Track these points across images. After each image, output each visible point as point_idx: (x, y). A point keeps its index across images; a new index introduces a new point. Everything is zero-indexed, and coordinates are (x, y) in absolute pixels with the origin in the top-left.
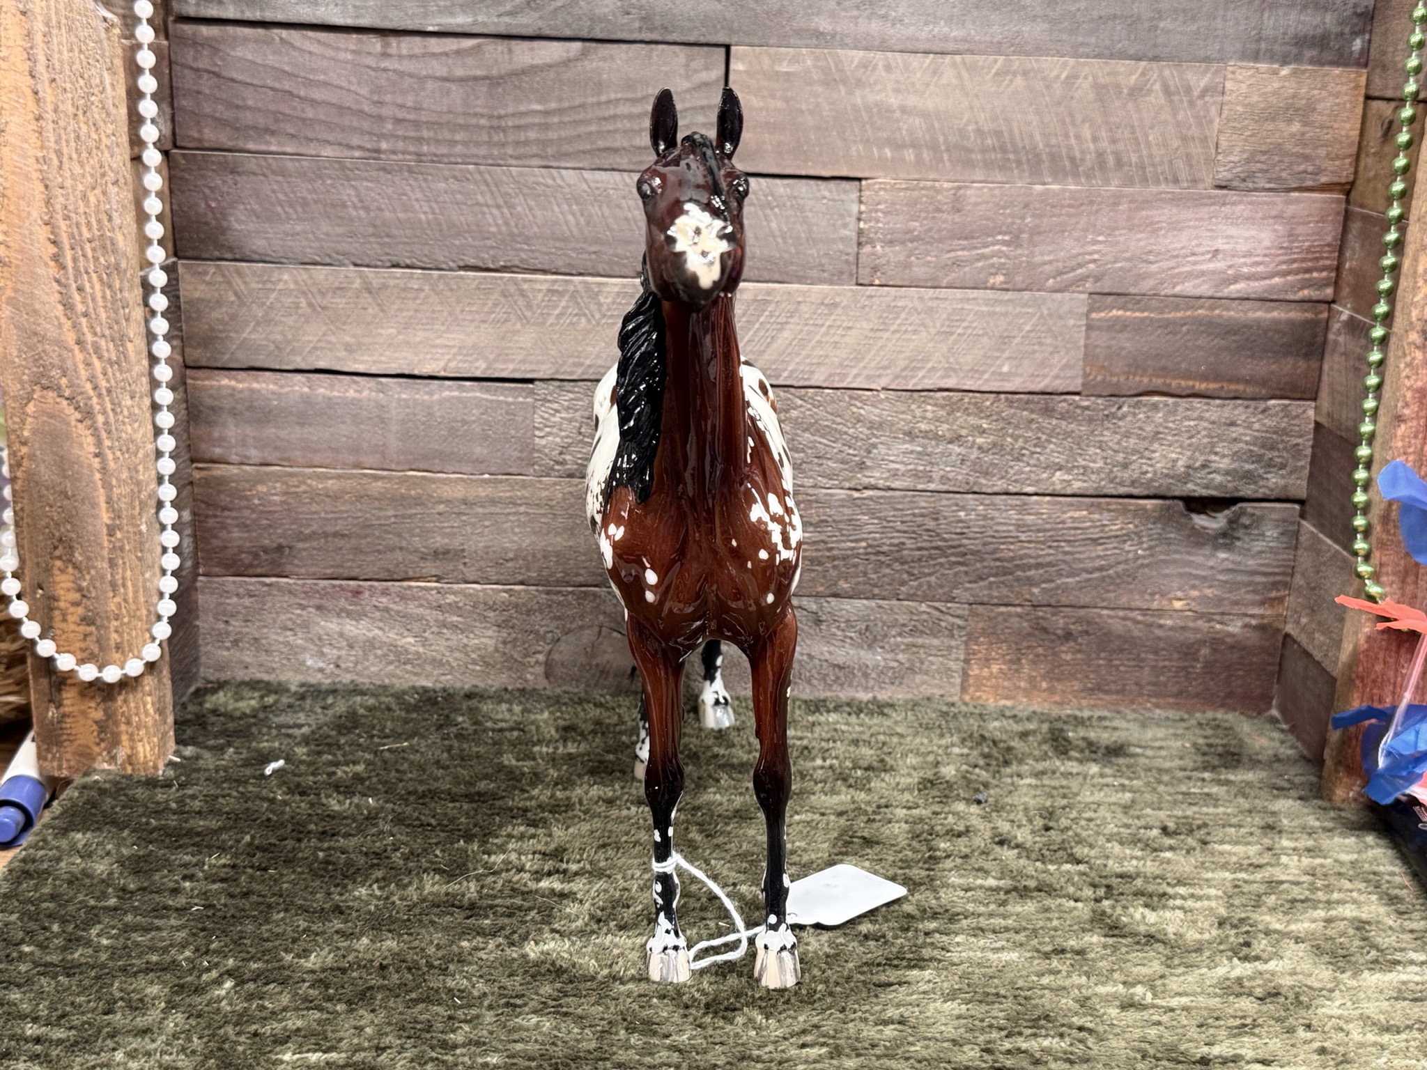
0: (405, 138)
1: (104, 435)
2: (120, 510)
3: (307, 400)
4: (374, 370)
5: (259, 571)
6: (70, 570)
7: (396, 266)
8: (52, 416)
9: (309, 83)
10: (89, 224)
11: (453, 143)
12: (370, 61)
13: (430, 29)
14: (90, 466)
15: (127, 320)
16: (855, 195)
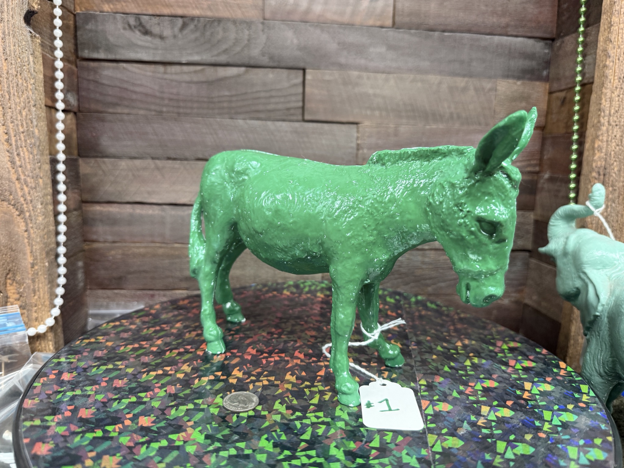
0: (173, 107)
1: (29, 221)
2: (37, 256)
3: (131, 215)
4: (160, 202)
5: (112, 287)
6: (14, 284)
7: (169, 158)
8: (5, 214)
9: (134, 84)
10: (22, 125)
11: (192, 108)
12: (159, 75)
13: (184, 62)
14: (23, 236)
15: (40, 168)
16: (355, 130)
